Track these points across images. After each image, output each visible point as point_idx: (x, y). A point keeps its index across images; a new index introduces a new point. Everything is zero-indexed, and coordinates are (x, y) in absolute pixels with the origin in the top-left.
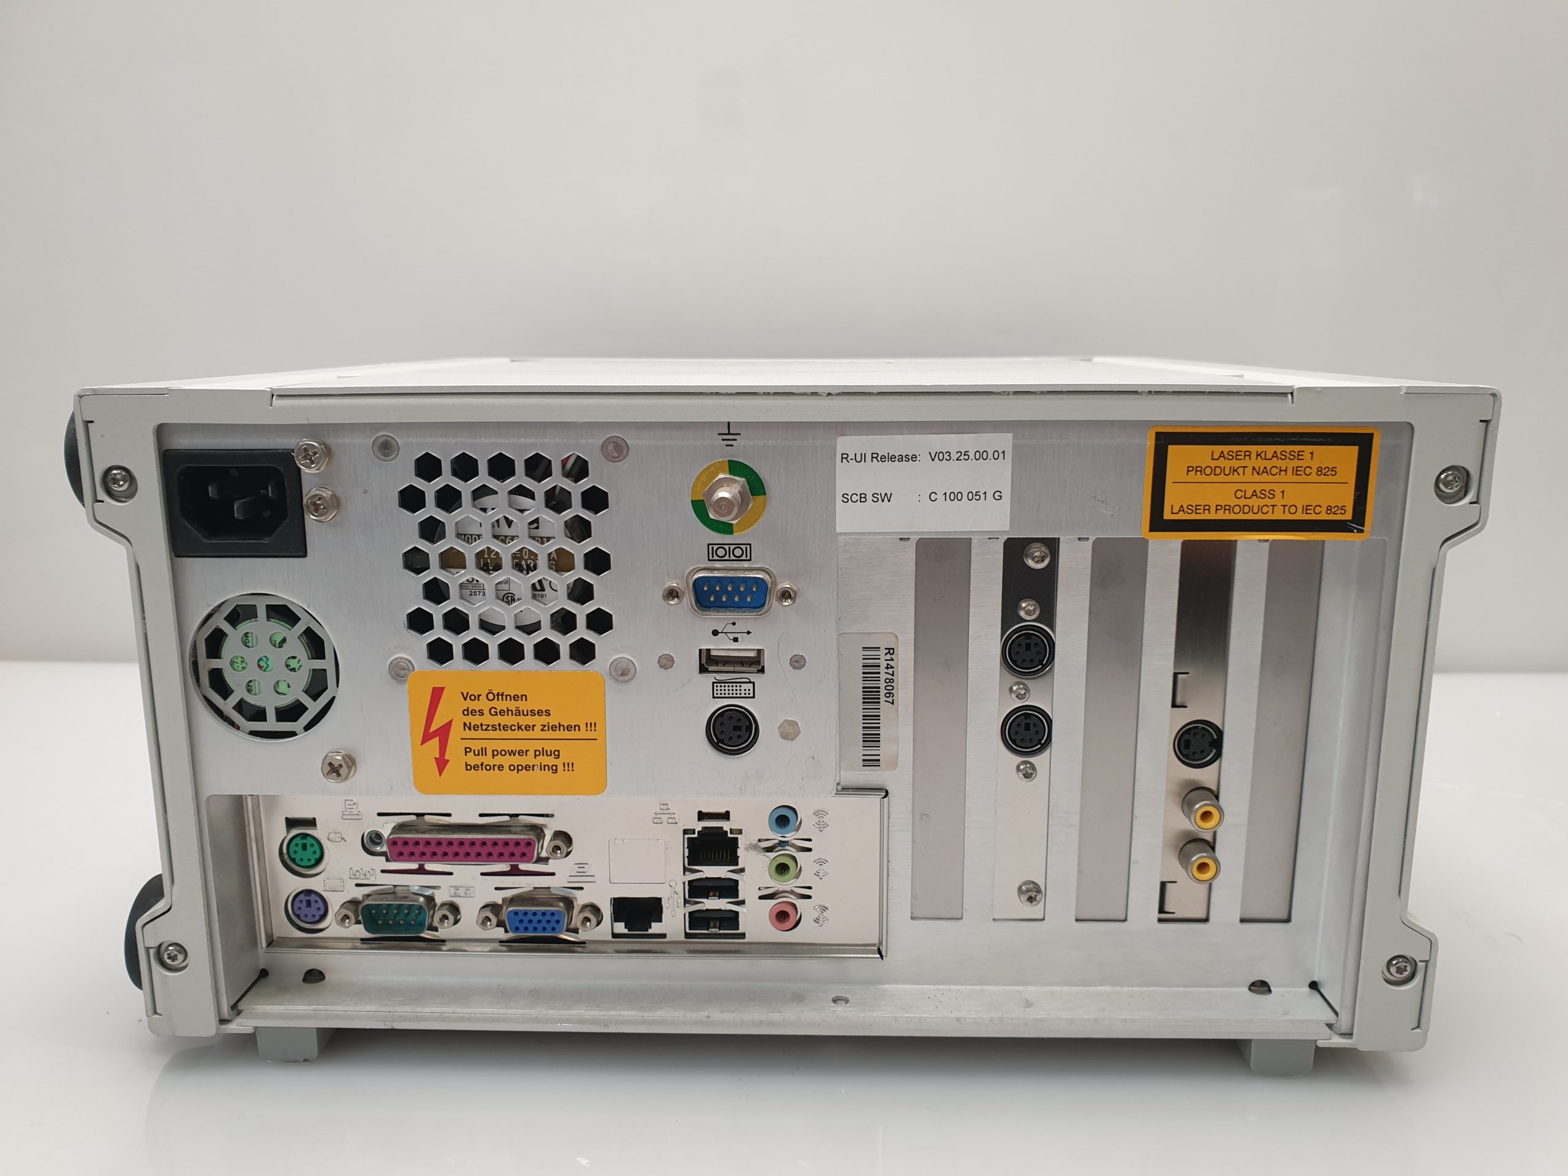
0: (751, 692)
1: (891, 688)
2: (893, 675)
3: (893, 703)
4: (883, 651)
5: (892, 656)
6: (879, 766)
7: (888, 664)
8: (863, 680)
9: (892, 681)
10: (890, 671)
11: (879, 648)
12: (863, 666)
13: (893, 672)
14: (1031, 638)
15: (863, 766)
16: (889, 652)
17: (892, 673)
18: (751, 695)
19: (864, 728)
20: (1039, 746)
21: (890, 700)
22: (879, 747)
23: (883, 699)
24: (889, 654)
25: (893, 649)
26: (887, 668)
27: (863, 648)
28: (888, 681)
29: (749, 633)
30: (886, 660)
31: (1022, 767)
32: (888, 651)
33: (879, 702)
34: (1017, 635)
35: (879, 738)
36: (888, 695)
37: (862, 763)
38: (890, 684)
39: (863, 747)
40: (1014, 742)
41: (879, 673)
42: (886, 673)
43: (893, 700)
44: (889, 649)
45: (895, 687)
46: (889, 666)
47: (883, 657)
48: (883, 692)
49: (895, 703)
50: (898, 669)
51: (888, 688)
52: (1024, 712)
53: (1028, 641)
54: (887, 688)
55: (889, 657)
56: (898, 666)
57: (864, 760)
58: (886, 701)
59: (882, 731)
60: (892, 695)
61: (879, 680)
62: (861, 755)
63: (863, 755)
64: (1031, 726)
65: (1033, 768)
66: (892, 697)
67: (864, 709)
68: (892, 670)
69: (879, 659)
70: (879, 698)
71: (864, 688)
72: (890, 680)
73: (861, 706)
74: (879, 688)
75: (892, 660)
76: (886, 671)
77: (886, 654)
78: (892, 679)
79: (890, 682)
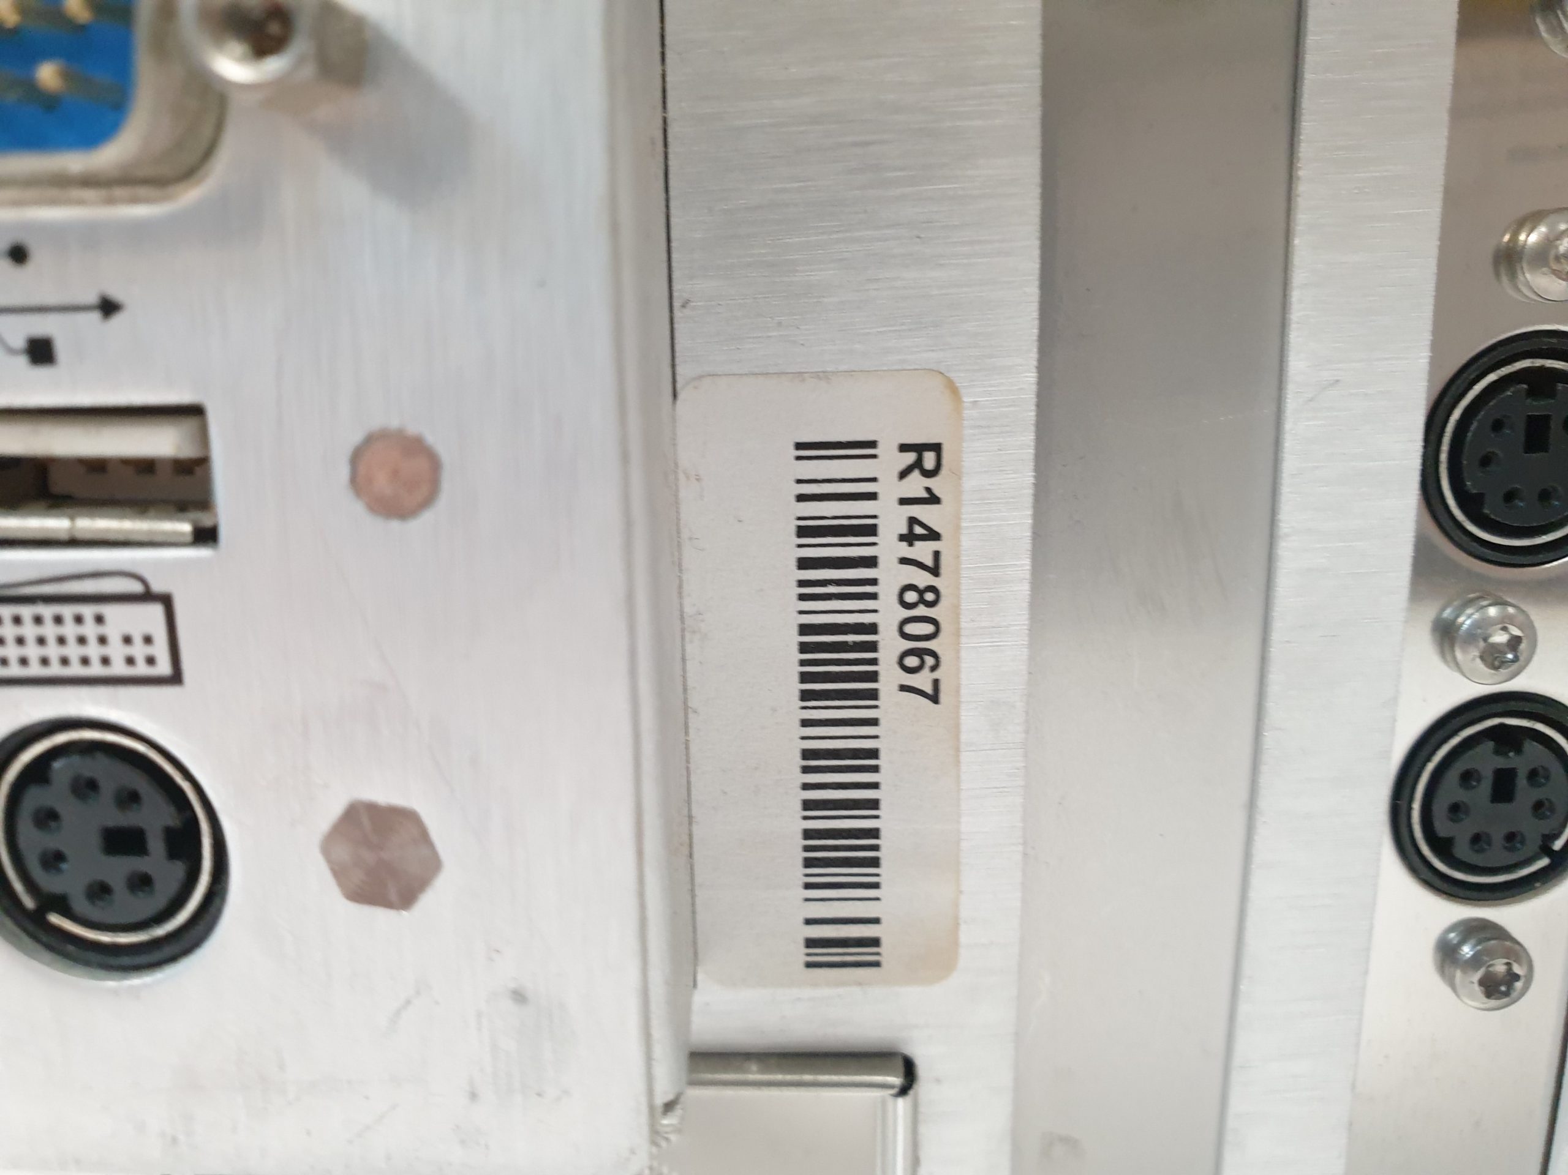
0: (161, 649)
1: (927, 629)
2: (935, 571)
3: (935, 698)
4: (891, 461)
5: (929, 482)
6: (877, 964)
7: (913, 521)
8: (803, 597)
9: (929, 597)
10: (923, 551)
11: (872, 444)
12: (802, 532)
13: (937, 555)
14: (1552, 394)
15: (809, 965)
16: (918, 464)
17: (929, 561)
18: (164, 667)
19: (808, 805)
20: (1544, 862)
21: (925, 681)
22: (876, 886)
23: (890, 676)
24: (916, 473)
25: (937, 448)
26: (909, 538)
27: (799, 446)
28: (911, 597)
29: (108, 307)
30: (904, 501)
31: (1467, 951)
32: (910, 457)
33: (873, 695)
34: (1492, 377)
35: (876, 848)
36: (912, 661)
37: (800, 954)
38: (921, 611)
39: (808, 886)
40: (1442, 847)
41: (871, 562)
42: (904, 561)
43: (936, 683)
44: (919, 449)
45: (944, 625)
46: (918, 530)
47: (890, 489)
48: (890, 646)
49: (943, 697)
50: (957, 544)
51: (912, 629)
52: (1496, 721)
53: (1538, 407)
54: (910, 629)
55: (916, 485)
56: (958, 528)
57: (811, 943)
58: (904, 688)
59: (887, 821)
60: (930, 661)
61: (873, 596)
62: (800, 920)
63: (809, 922)
64: (1522, 782)
65: (1513, 949)
66: (934, 668)
67: (805, 723)
68: (933, 545)
69: (872, 496)
70: (873, 677)
71: (804, 629)
72: (921, 592)
73: (794, 710)
74: (872, 629)
75: (933, 499)
76: (905, 550)
77: (904, 474)
78: (932, 589)
79: (922, 601)
